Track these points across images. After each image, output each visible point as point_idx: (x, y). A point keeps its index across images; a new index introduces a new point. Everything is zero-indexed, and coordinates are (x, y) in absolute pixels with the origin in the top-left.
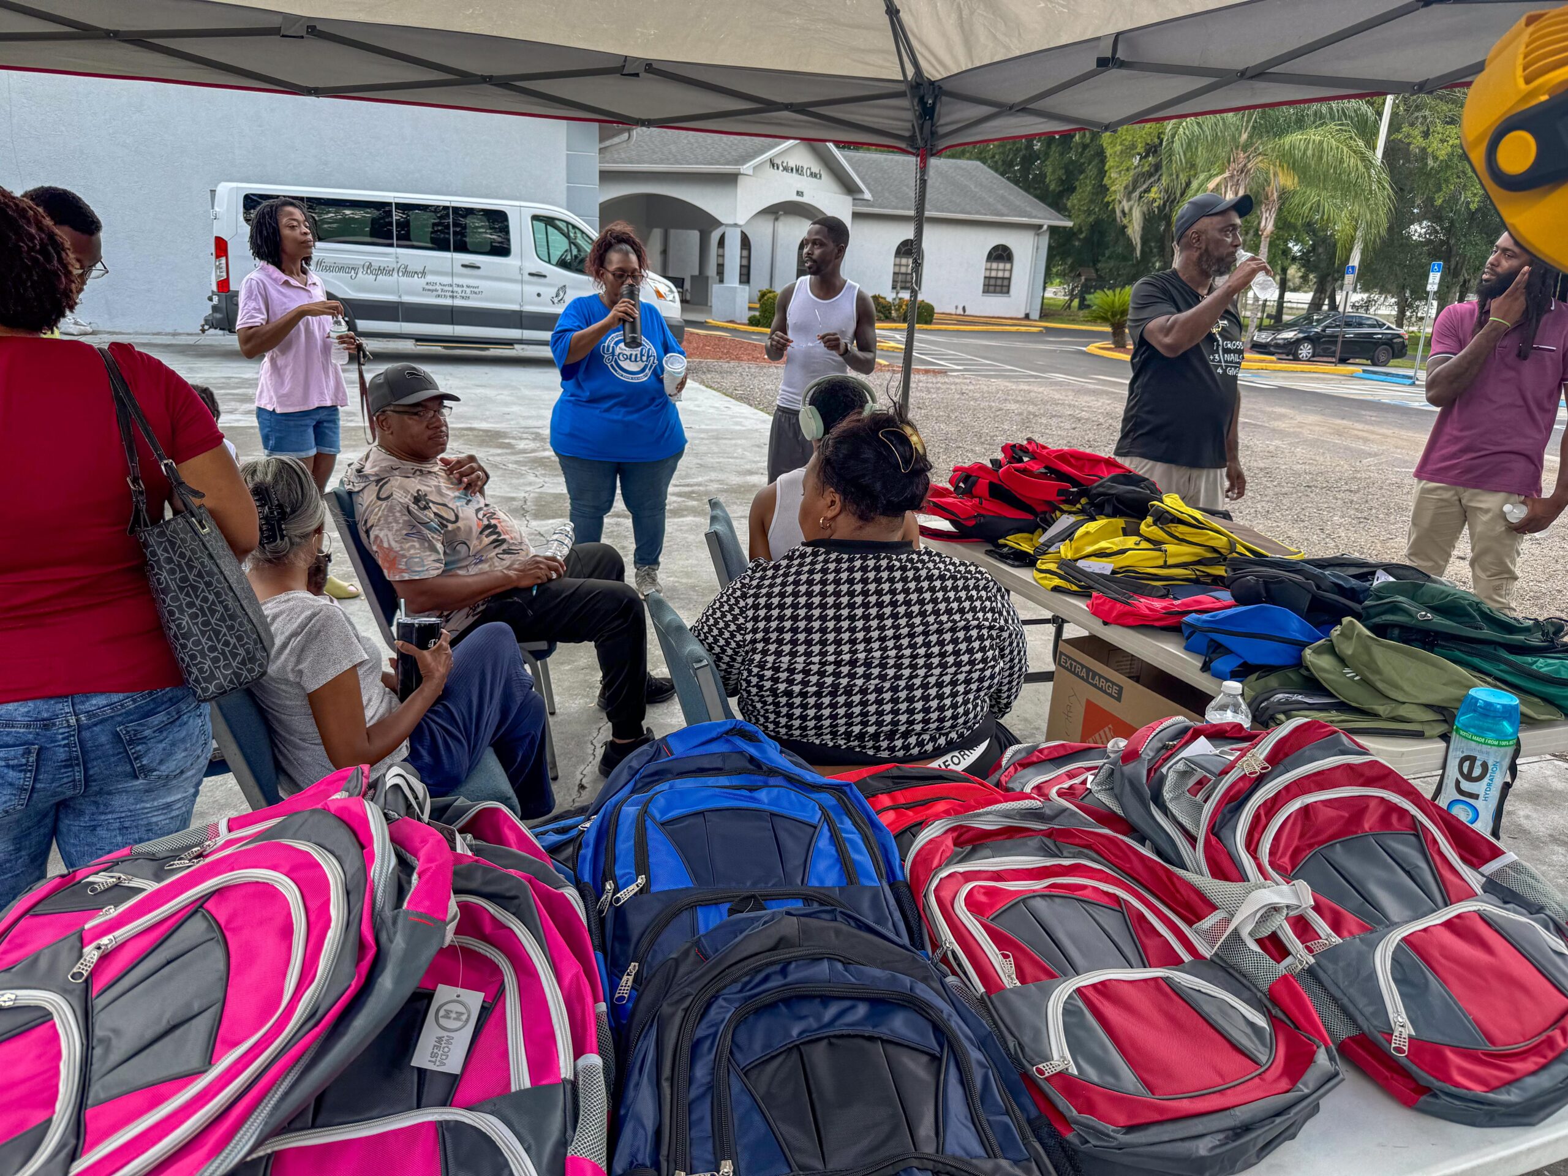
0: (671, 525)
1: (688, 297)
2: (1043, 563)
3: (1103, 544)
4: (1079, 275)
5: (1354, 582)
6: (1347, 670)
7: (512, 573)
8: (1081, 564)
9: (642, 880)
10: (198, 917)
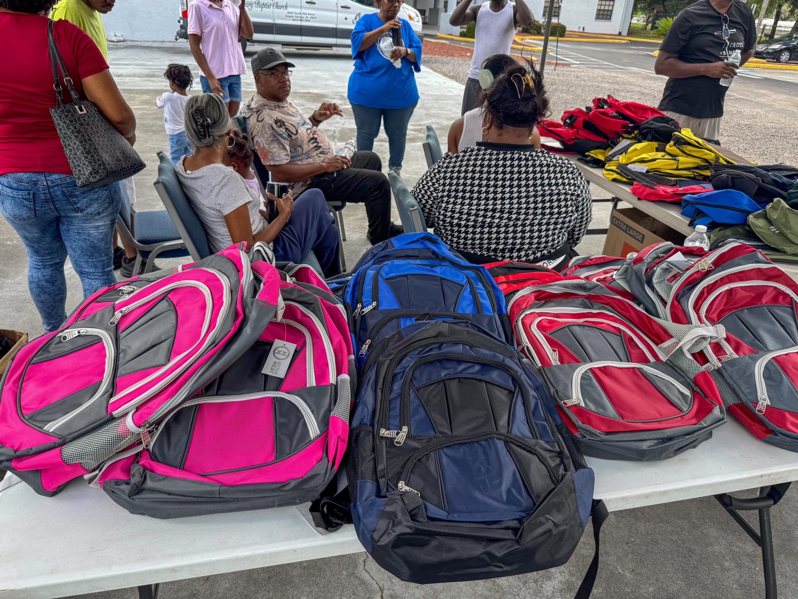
0: (408, 147)
1: (427, 21)
2: (609, 166)
3: (644, 156)
4: (654, 9)
5: (785, 179)
6: (772, 227)
7: (324, 164)
8: (629, 166)
9: (374, 304)
10: (164, 301)
